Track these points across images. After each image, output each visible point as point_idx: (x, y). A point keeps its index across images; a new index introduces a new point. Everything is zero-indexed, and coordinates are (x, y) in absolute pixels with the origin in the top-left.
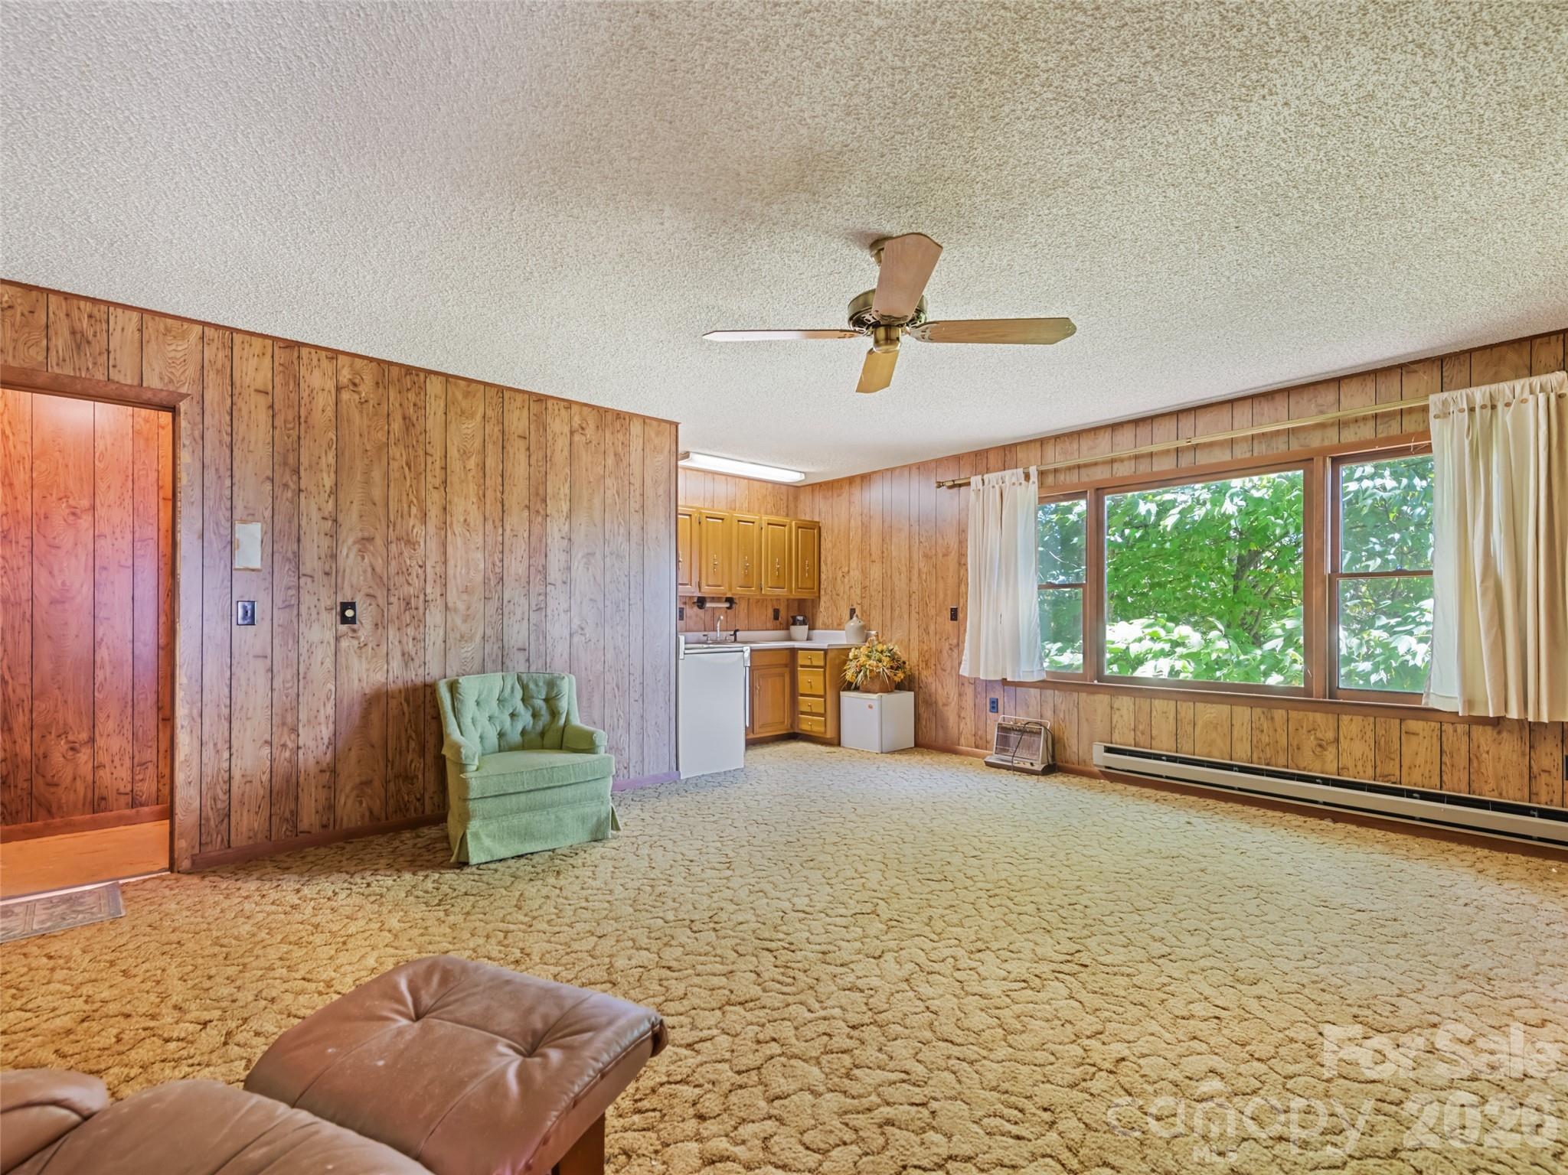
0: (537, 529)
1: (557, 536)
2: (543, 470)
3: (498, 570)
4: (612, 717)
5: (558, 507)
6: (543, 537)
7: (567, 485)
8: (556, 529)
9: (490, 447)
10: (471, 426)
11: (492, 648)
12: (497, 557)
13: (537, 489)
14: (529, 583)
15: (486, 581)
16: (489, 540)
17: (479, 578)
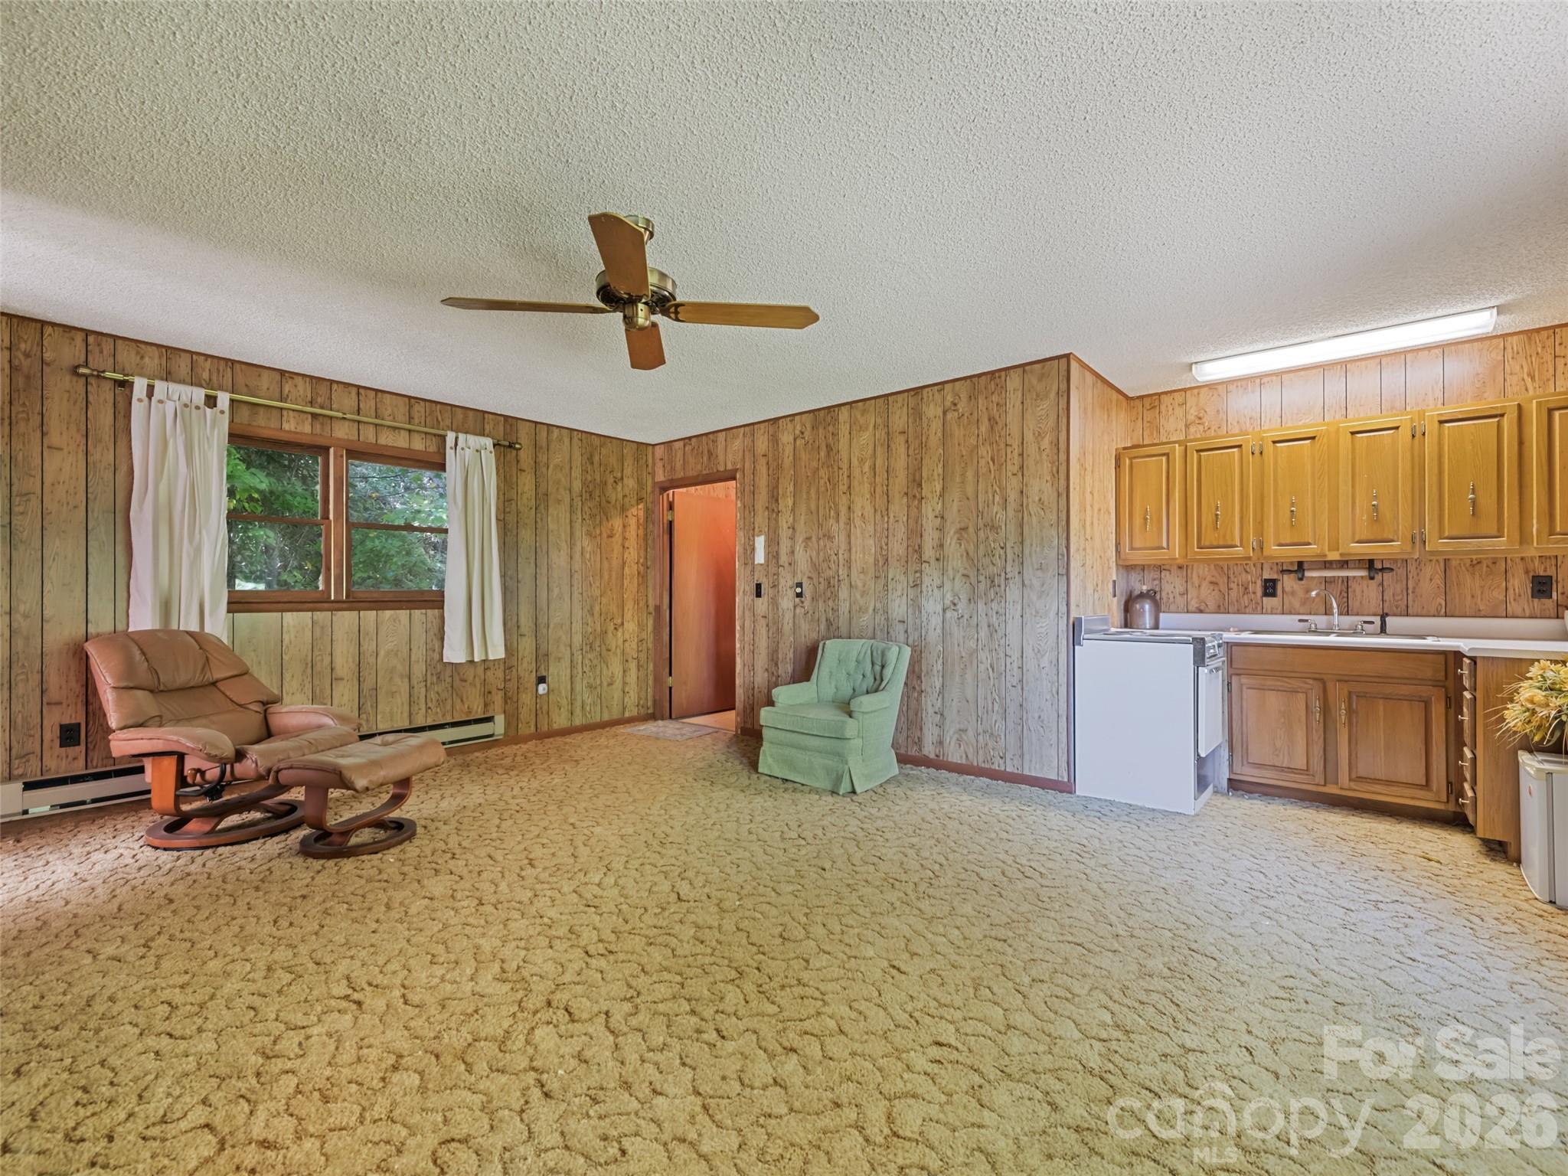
0: (914, 512)
1: (931, 515)
2: (919, 456)
3: (884, 553)
4: (986, 698)
5: (932, 488)
6: (918, 520)
7: (941, 465)
8: (930, 509)
9: (879, 450)
10: (866, 437)
11: (880, 618)
12: (884, 540)
13: (914, 475)
14: (907, 562)
15: (876, 561)
16: (879, 529)
17: (871, 560)
